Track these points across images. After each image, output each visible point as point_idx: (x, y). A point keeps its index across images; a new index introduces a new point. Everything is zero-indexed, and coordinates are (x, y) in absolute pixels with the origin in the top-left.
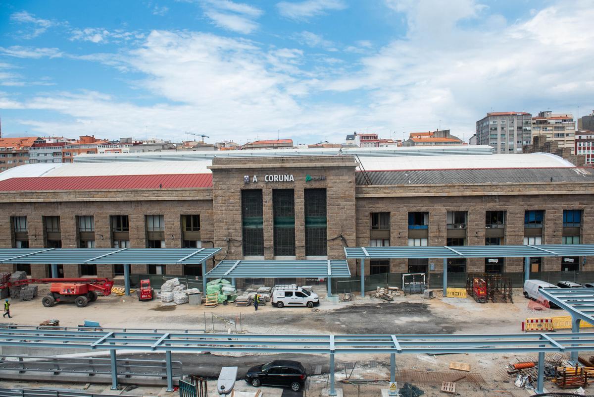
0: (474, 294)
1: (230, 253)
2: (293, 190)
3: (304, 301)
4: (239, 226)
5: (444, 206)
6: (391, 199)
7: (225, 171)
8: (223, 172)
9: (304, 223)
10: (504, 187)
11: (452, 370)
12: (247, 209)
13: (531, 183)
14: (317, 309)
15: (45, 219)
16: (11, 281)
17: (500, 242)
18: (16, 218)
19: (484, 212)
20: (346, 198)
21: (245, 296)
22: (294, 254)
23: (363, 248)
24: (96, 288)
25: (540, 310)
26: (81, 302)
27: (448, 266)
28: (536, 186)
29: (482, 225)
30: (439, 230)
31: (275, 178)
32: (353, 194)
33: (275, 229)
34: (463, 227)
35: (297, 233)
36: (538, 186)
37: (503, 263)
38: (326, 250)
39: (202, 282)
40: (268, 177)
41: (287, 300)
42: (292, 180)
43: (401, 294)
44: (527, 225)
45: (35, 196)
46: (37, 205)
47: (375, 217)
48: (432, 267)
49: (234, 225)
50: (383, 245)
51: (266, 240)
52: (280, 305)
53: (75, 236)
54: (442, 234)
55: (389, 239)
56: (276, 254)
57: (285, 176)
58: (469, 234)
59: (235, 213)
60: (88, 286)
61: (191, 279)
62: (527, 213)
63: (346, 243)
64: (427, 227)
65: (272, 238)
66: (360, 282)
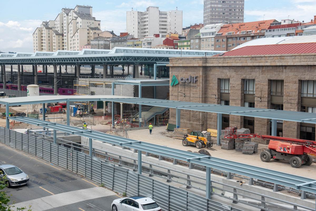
15: (270, 82)
16: (237, 134)
18: (246, 81)
24: (311, 151)
26: (295, 162)
45: (263, 60)
46: (264, 69)
53: (297, 100)
60: (303, 147)
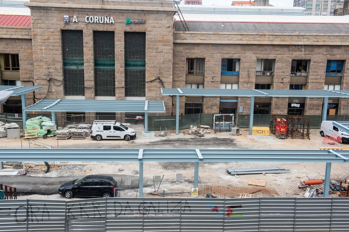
0: (276, 132)
1: (51, 92)
2: (113, 33)
3: (122, 134)
4: (59, 66)
5: (254, 53)
6: (206, 46)
7: (44, 10)
8: (42, 11)
9: (124, 65)
10: (310, 37)
11: (250, 186)
12: (67, 50)
13: (336, 34)
14: (134, 142)
17: (303, 88)
19: (291, 60)
20: (164, 42)
21: (66, 130)
22: (114, 95)
23: (179, 89)
25: (334, 144)
27: (254, 109)
28: (339, 37)
29: (288, 72)
30: (249, 76)
31: (96, 19)
32: (171, 38)
33: (96, 71)
34: (271, 74)
35: (117, 75)
36: (342, 37)
37: (304, 107)
38: (144, 92)
39: (22, 119)
40: (88, 18)
41: (105, 134)
42: (112, 23)
43: (211, 132)
44: (328, 74)
47: (191, 62)
48: (241, 110)
49: (54, 64)
50: (198, 87)
51: (86, 80)
52: (99, 138)
54: (251, 80)
55: (203, 84)
56: (96, 95)
57: (105, 18)
58: (275, 80)
59: (55, 53)
61: (10, 116)
62: (329, 62)
63: (163, 85)
64: (238, 73)
65: (93, 79)
66: (175, 121)
